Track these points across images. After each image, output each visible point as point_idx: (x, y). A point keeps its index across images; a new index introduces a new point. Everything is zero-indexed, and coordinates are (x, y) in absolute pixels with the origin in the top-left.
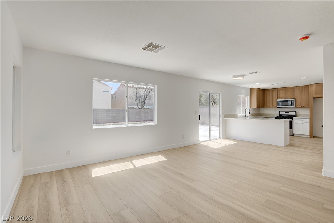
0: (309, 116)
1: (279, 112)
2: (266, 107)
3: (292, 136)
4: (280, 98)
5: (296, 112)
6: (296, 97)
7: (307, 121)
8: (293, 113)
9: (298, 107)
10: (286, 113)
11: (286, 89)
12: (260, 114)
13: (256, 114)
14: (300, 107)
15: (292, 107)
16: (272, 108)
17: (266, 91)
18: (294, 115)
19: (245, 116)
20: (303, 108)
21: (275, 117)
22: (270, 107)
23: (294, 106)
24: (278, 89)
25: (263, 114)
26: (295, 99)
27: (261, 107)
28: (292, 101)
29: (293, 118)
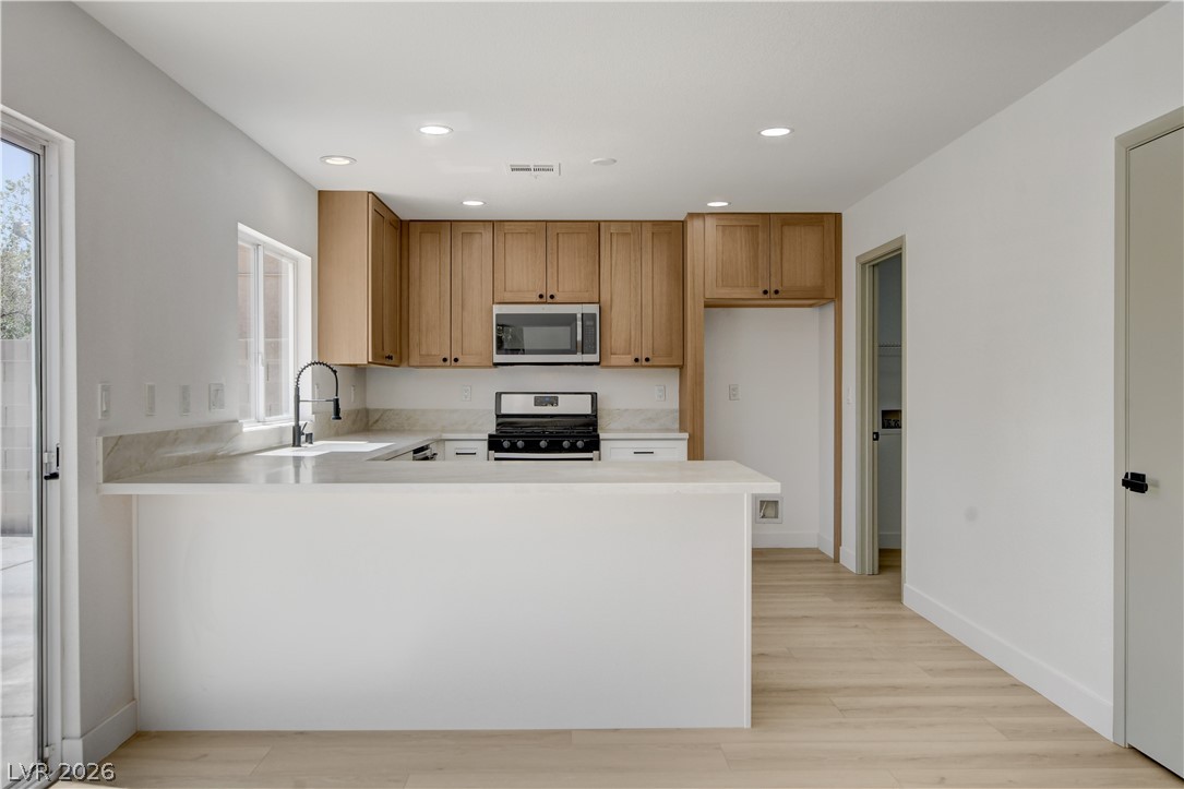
1: (499, 395)
2: (415, 359)
4: (508, 297)
5: (594, 396)
6: (605, 297)
7: (675, 454)
8: (582, 406)
9: (614, 360)
10: (538, 403)
11: (547, 232)
12: (367, 412)
13: (348, 414)
14: (629, 360)
15: (585, 361)
16: (458, 363)
17: (415, 232)
18: (585, 416)
19: (296, 443)
20: (643, 366)
21: (490, 436)
22: (445, 360)
23: (594, 358)
24: (494, 225)
25: (385, 411)
26: (600, 309)
27: (391, 358)
28: (588, 323)
29: (602, 436)
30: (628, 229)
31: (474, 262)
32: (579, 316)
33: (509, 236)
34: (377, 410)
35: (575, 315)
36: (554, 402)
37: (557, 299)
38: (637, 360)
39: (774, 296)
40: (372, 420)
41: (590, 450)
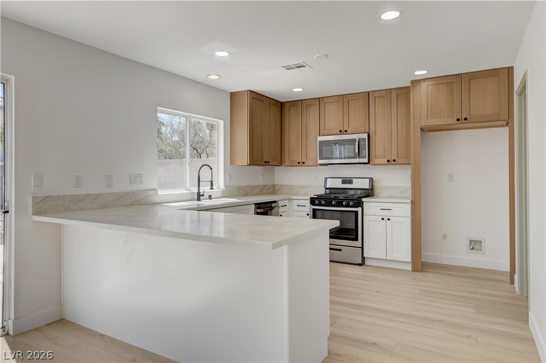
0: (409, 193)
1: (326, 178)
2: (287, 162)
3: (360, 265)
4: (326, 132)
5: (371, 180)
6: (372, 129)
7: (403, 211)
8: (365, 184)
9: (377, 161)
10: (343, 182)
11: (344, 100)
12: (274, 186)
13: (256, 187)
14: (385, 161)
15: (360, 162)
16: (305, 164)
17: (287, 106)
18: (367, 189)
19: (199, 199)
20: (392, 164)
21: (311, 198)
22: (299, 163)
23: (366, 160)
24: (319, 100)
25: (282, 185)
26: (369, 135)
27: (268, 162)
28: (361, 143)
29: (364, 200)
30: (384, 94)
31: (312, 117)
32: (357, 140)
33: (326, 104)
34: (278, 185)
35: (356, 139)
36: (350, 182)
37: (349, 132)
38: (388, 161)
39: (464, 122)
40: (276, 189)
41: (357, 207)
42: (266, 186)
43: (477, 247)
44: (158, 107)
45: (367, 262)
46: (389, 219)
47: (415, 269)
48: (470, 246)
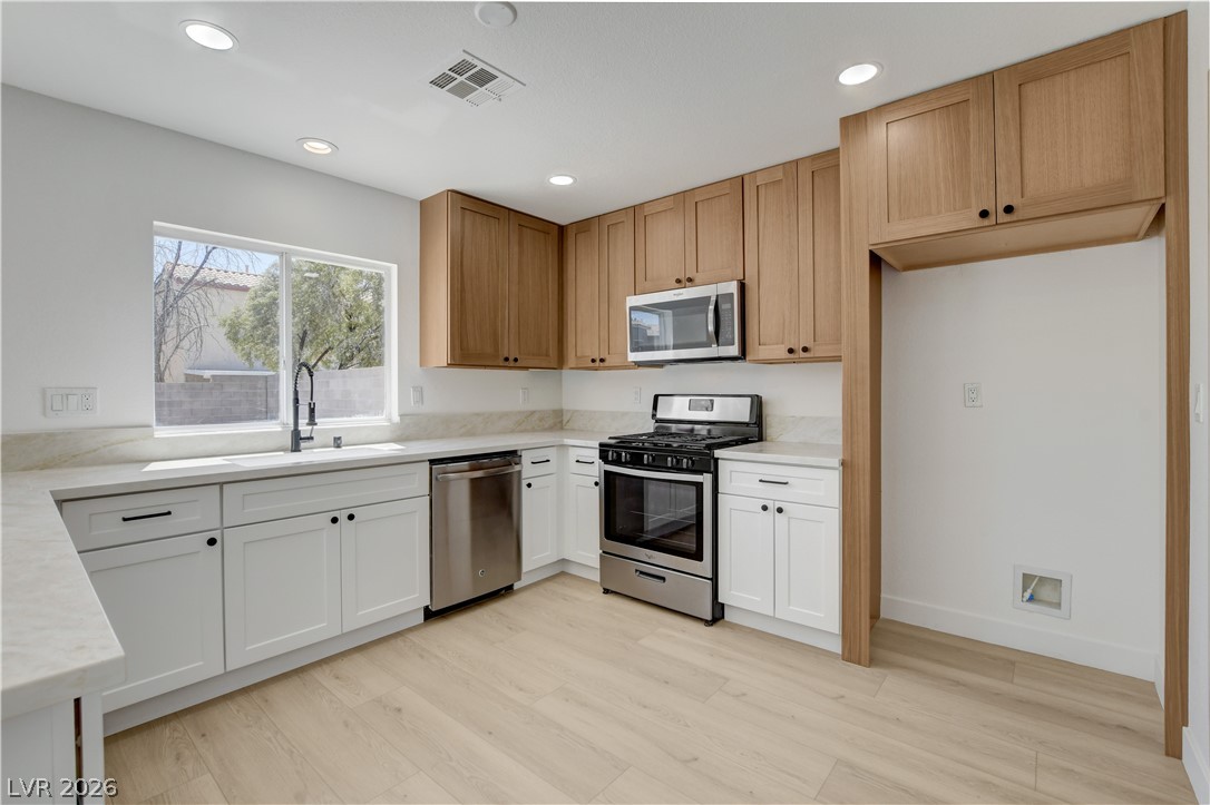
0: (838, 441)
1: (657, 397)
2: (571, 360)
3: (707, 622)
4: (648, 284)
5: (757, 404)
6: (751, 270)
7: (820, 489)
8: (740, 411)
9: (764, 352)
10: (693, 406)
11: (685, 203)
14: (782, 352)
15: (721, 355)
16: (605, 364)
17: (573, 234)
18: (747, 424)
19: (296, 448)
20: (801, 359)
21: (601, 445)
22: (593, 361)
24: (635, 209)
25: (573, 411)
26: (742, 287)
27: (516, 360)
28: (724, 307)
29: (718, 453)
30: (779, 175)
31: (621, 250)
32: (713, 299)
33: (649, 219)
34: (568, 411)
35: (709, 298)
36: (710, 407)
37: (696, 280)
38: (790, 352)
40: (565, 419)
41: (700, 472)
42: (533, 413)
43: (1046, 593)
44: (155, 223)
45: (729, 615)
46: (780, 510)
47: (851, 654)
48: (1024, 590)
